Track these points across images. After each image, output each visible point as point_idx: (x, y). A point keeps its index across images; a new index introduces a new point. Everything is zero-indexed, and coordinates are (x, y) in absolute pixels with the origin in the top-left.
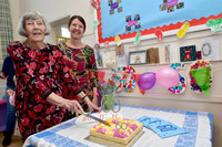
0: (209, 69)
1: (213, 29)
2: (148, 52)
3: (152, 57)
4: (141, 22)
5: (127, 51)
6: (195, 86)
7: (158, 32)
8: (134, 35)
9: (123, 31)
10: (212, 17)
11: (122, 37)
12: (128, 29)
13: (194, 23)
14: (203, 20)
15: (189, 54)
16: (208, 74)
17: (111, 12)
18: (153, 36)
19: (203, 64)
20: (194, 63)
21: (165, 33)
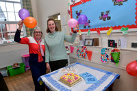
0: (119, 53)
1: (123, 32)
2: (93, 40)
4: (91, 24)
5: (84, 38)
6: (113, 60)
7: (98, 30)
8: (87, 30)
9: (82, 28)
10: (124, 26)
11: (82, 31)
12: (85, 27)
13: (115, 28)
14: (119, 27)
15: (112, 43)
16: (119, 55)
17: (77, 17)
18: (96, 32)
19: (117, 50)
20: (113, 48)
21: (101, 32)
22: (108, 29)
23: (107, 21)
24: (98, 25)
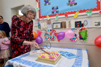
0: (86, 31)
1: (88, 14)
2: (61, 23)
3: (63, 25)
4: (59, 10)
6: (81, 38)
7: (66, 14)
8: (55, 15)
9: (51, 13)
11: (50, 16)
12: (53, 12)
13: (81, 12)
15: (79, 24)
16: (86, 33)
17: (45, 5)
18: (64, 16)
19: (84, 29)
20: (81, 28)
21: (69, 15)
22: (75, 12)
23: (74, 6)
24: (65, 10)
